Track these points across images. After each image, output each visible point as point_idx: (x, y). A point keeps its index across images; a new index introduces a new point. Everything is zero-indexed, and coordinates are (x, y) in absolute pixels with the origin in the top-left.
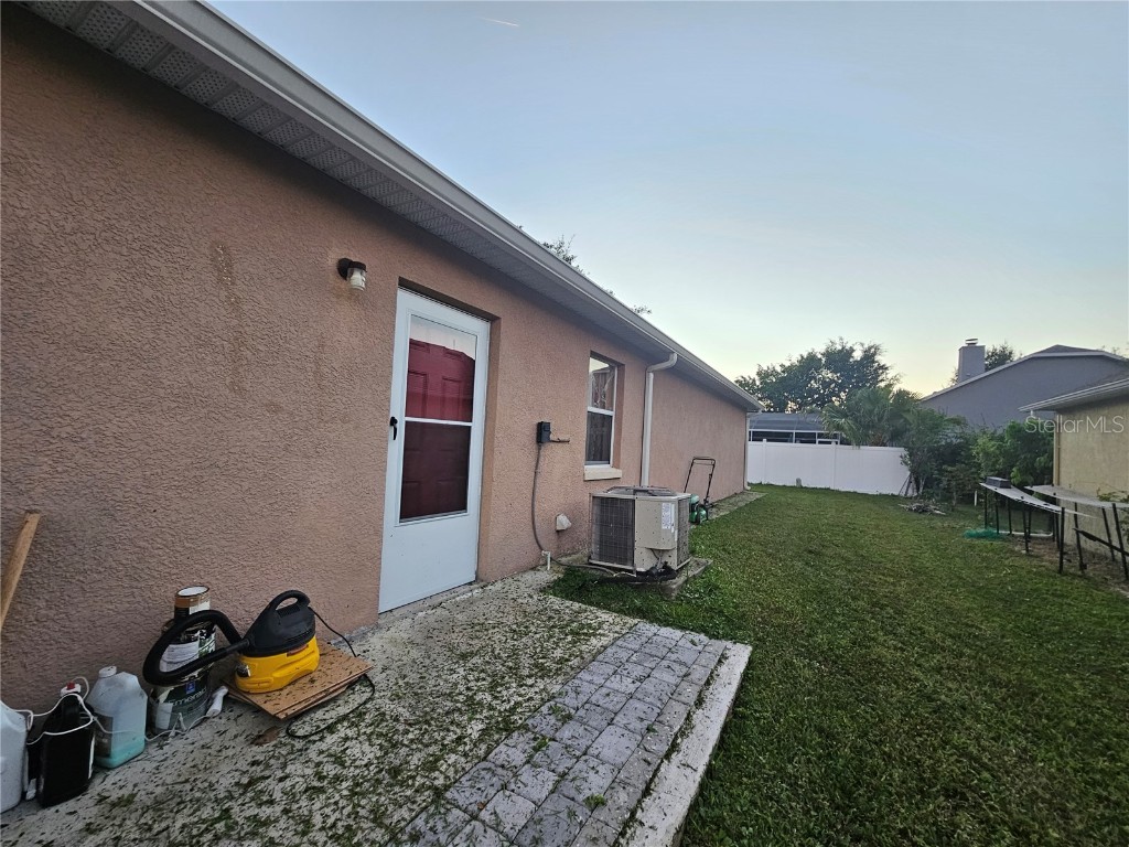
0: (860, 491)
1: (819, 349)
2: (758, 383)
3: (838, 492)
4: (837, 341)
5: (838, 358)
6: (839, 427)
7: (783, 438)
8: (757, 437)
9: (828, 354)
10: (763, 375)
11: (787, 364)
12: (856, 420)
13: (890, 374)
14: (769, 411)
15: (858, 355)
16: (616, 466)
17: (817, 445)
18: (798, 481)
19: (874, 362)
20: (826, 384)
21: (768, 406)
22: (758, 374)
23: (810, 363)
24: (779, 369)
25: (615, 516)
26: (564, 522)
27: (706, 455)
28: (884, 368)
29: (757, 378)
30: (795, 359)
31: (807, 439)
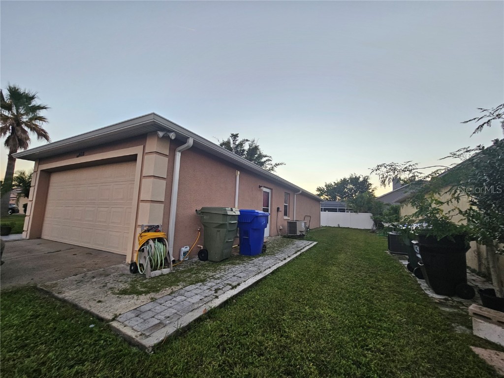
0: (358, 228)
1: (348, 177)
2: (325, 189)
3: (352, 228)
4: (354, 174)
5: (354, 180)
6: (350, 207)
7: (334, 210)
8: (325, 210)
9: (351, 179)
10: (328, 186)
11: (336, 182)
12: (356, 205)
13: (373, 187)
14: (330, 200)
15: (361, 179)
16: (289, 217)
17: (346, 213)
18: (339, 225)
19: (367, 182)
20: (351, 190)
21: (330, 198)
22: (326, 186)
23: (344, 182)
24: (333, 184)
25: (292, 225)
26: (281, 227)
27: (308, 215)
28: (371, 184)
29: (325, 188)
30: (339, 180)
31: (343, 210)
